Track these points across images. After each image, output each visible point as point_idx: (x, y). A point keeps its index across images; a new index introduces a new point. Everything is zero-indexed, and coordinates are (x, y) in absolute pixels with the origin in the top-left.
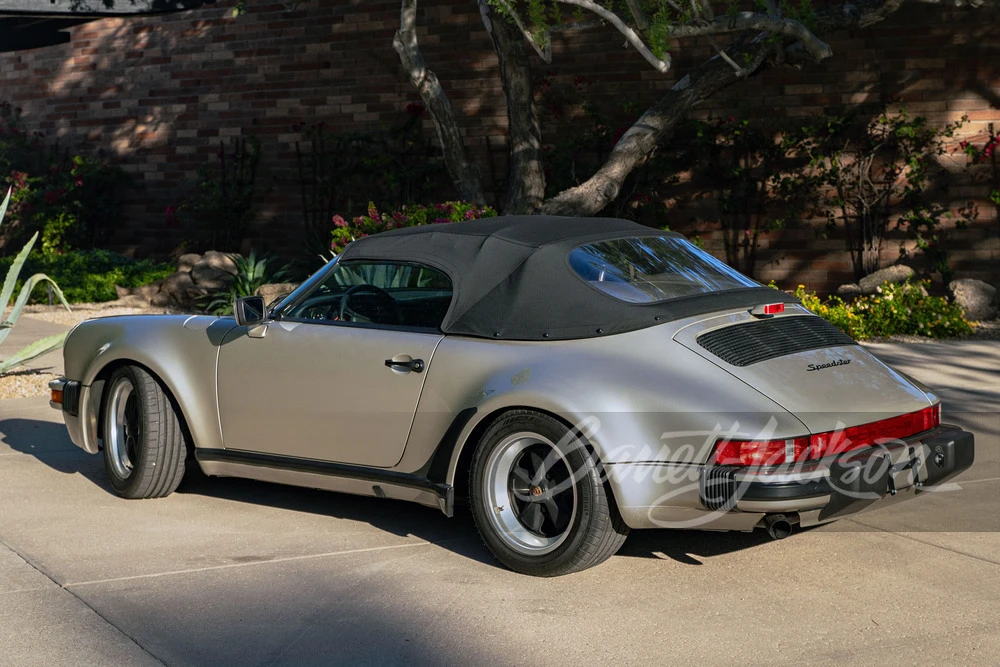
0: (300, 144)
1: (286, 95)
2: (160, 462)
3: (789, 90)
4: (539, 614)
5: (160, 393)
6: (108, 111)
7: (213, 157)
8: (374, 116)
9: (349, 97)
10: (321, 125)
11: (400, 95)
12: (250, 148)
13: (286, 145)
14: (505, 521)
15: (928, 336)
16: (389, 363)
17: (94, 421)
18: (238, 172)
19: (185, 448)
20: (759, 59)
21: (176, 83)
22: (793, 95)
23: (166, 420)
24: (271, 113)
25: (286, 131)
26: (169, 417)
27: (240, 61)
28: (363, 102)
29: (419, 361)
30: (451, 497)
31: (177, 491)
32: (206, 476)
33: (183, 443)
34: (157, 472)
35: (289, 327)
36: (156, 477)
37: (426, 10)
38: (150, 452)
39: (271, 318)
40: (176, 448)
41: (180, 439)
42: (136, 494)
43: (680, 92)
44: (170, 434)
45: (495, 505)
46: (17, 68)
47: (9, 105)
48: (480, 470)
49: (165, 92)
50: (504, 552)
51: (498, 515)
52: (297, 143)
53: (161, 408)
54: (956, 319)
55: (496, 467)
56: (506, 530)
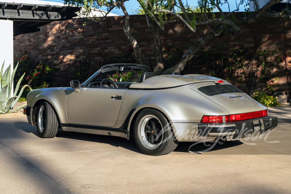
0: (101, 60)
1: (97, 47)
2: (51, 127)
3: (230, 43)
4: (152, 164)
5: (51, 108)
6: (51, 52)
7: (78, 64)
8: (120, 52)
9: (114, 47)
10: (106, 55)
11: (127, 46)
12: (88, 61)
13: (97, 60)
14: (143, 140)
15: (267, 106)
16: (112, 97)
17: (34, 117)
18: (84, 67)
19: (58, 124)
20: (221, 32)
21: (69, 44)
22: (231, 45)
23: (53, 116)
24: (93, 52)
25: (97, 56)
26: (54, 115)
27: (85, 39)
28: (117, 48)
29: (121, 96)
30: (129, 134)
31: (55, 136)
32: (63, 131)
33: (58, 122)
34: (50, 130)
35: (85, 89)
36: (50, 131)
37: (134, 24)
38: (48, 124)
39: (81, 87)
40: (55, 124)
41: (57, 121)
42: (45, 137)
43: (200, 41)
44: (54, 120)
45: (141, 136)
46: (29, 42)
47: (27, 52)
48: (137, 126)
49: (66, 47)
50: (143, 149)
51: (142, 139)
52: (100, 60)
53: (51, 112)
54: (275, 102)
55: (141, 125)
56: (144, 143)
